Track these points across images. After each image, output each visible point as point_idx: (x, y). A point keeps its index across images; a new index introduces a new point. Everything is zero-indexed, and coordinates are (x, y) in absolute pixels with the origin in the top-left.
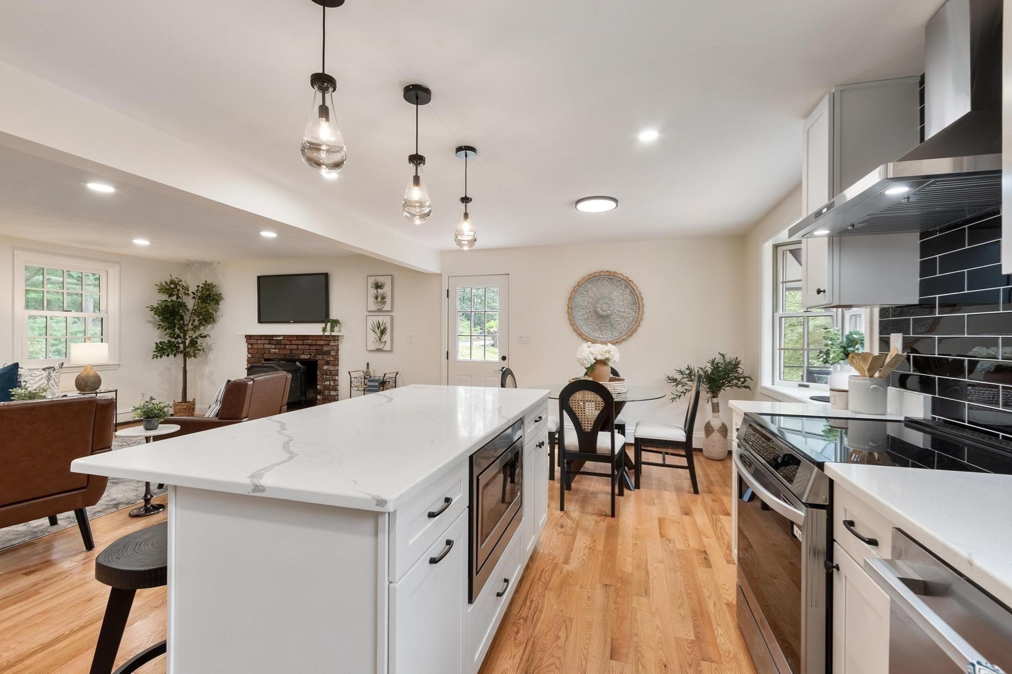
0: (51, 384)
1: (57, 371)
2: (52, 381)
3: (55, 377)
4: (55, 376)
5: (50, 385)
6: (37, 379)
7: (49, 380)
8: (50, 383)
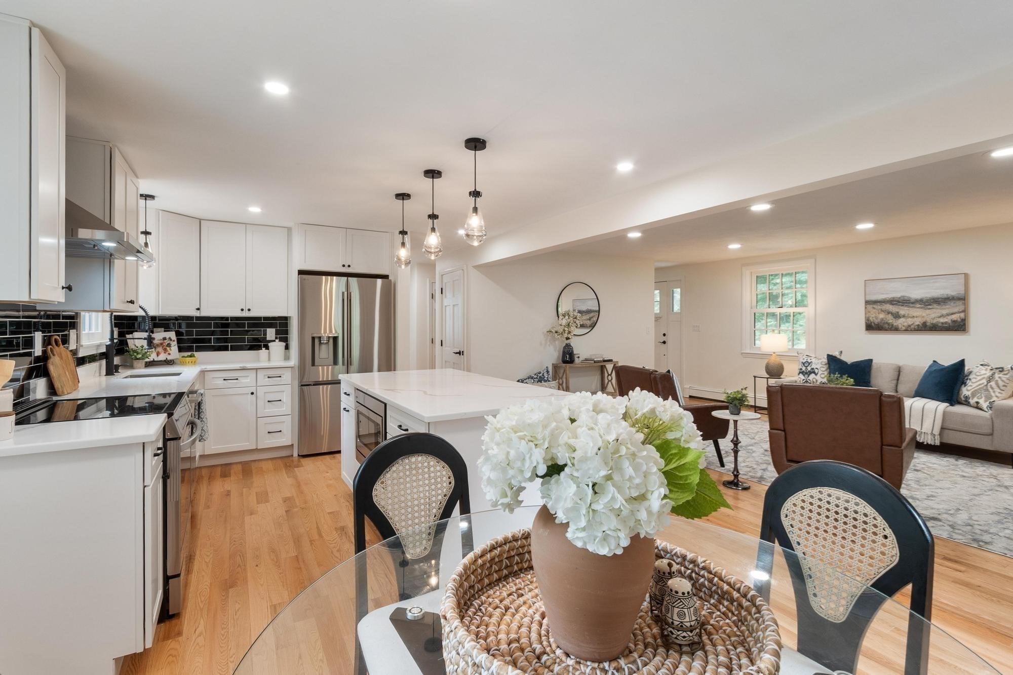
0: (991, 386)
1: (1006, 372)
2: (993, 383)
3: (999, 379)
4: (1000, 377)
5: (989, 387)
6: (979, 378)
7: (989, 381)
8: (989, 384)
